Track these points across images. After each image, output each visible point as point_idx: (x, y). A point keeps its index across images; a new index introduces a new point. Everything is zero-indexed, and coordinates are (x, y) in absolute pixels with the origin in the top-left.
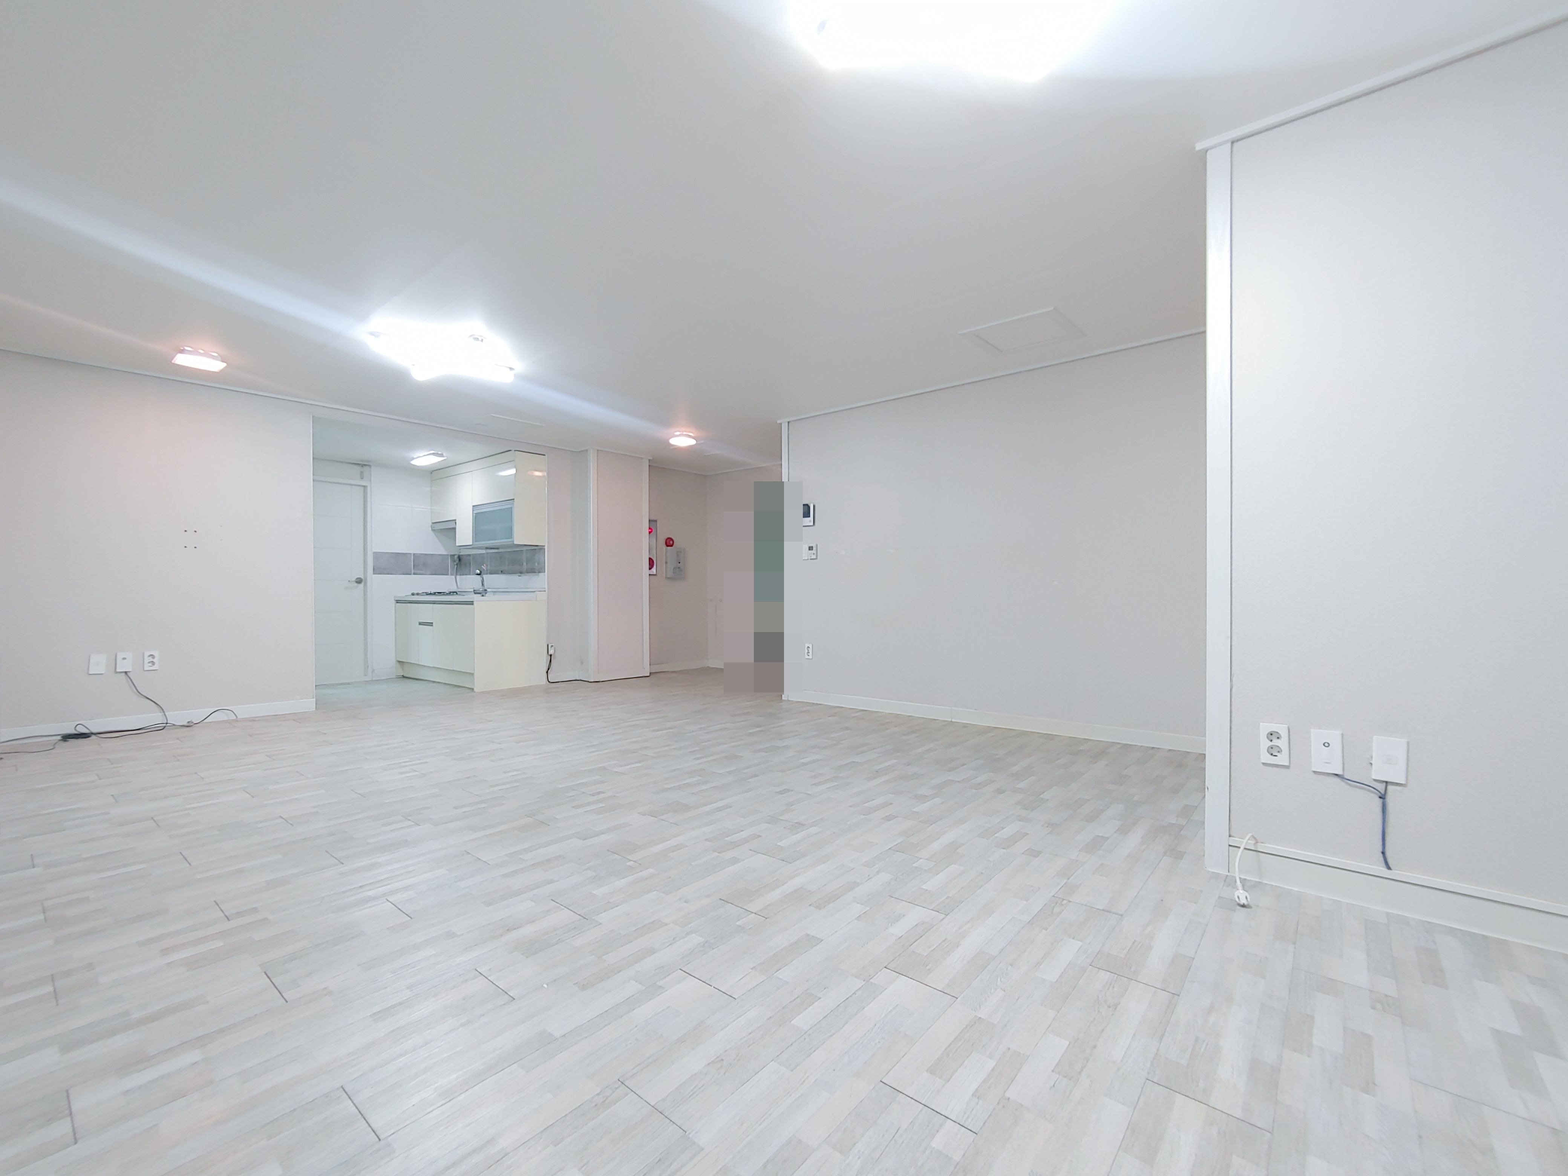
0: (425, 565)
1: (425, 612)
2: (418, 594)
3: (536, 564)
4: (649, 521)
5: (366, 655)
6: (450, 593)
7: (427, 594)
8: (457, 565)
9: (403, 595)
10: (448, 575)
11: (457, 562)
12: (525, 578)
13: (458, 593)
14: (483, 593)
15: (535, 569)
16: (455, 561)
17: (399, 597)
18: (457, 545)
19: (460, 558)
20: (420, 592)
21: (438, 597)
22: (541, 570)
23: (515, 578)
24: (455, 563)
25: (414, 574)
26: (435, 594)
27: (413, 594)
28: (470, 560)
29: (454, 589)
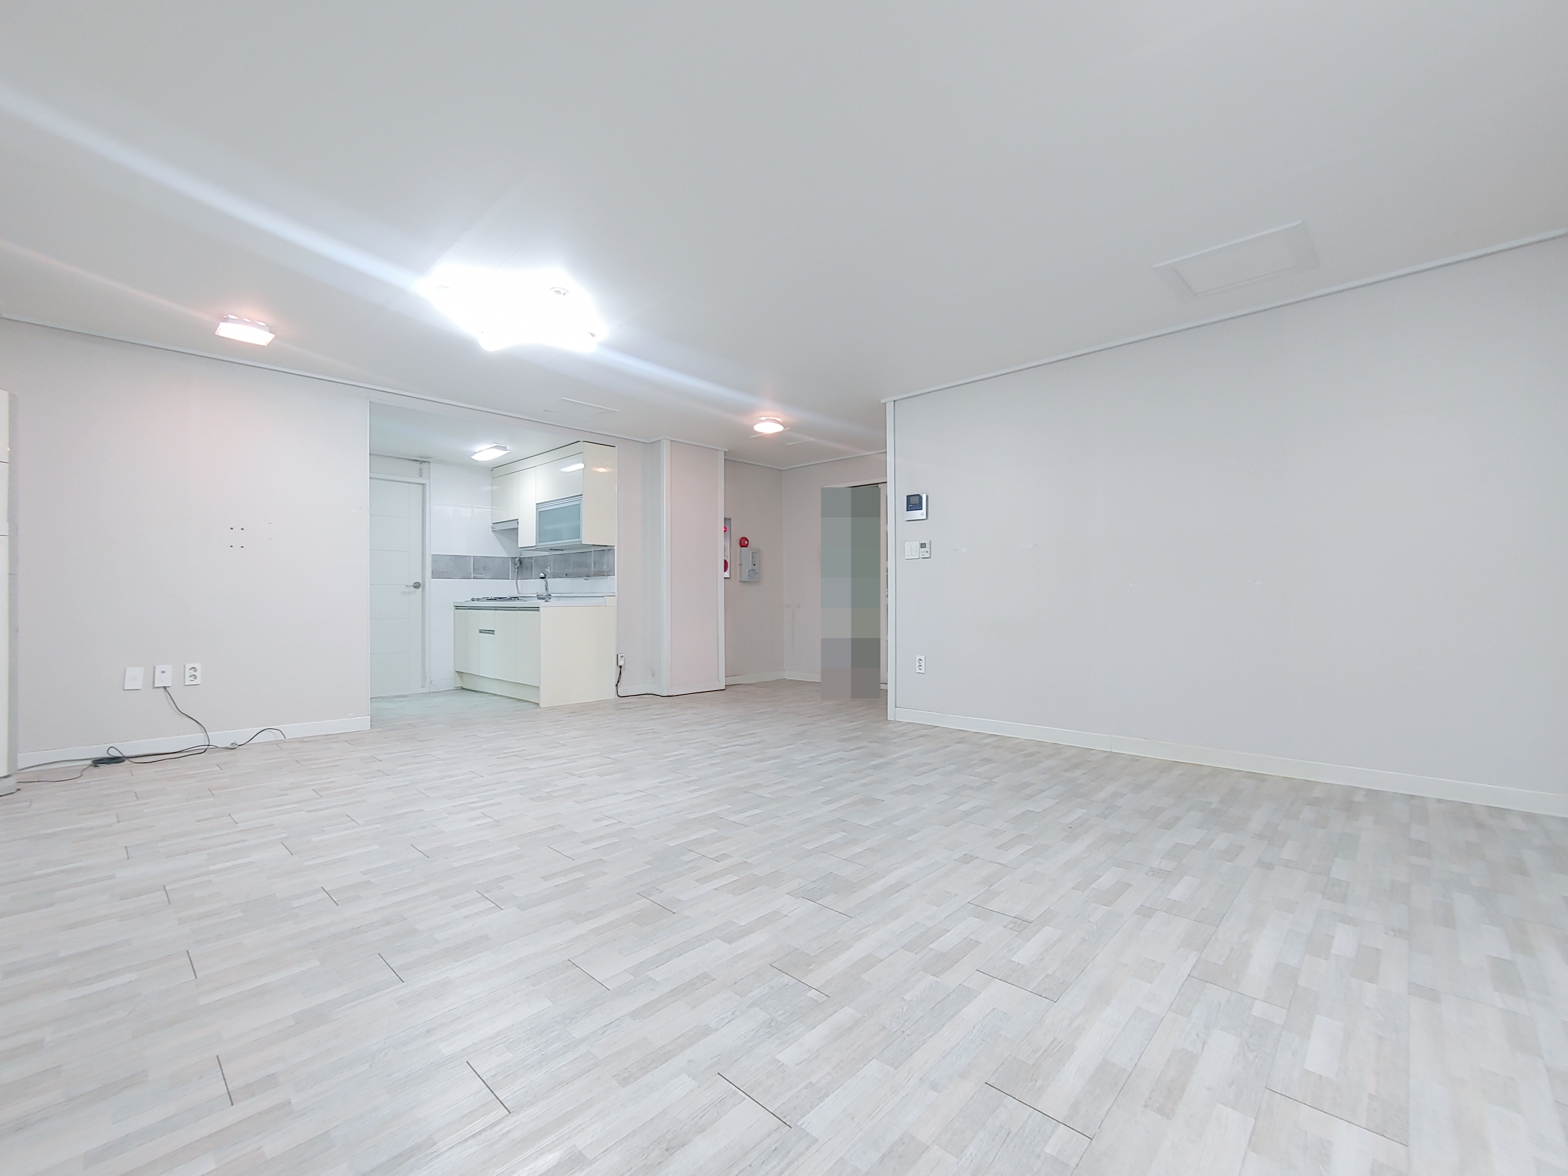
0: (485, 568)
1: (487, 619)
2: (478, 600)
3: (605, 566)
4: (725, 519)
5: (423, 665)
6: (511, 599)
7: (489, 599)
8: (518, 568)
9: (463, 601)
10: (509, 579)
11: (518, 565)
12: (592, 581)
13: (520, 598)
14: (546, 598)
15: (603, 573)
16: (516, 565)
17: (460, 602)
18: (519, 546)
19: (521, 561)
20: (481, 597)
21: (500, 603)
22: (610, 573)
23: (581, 581)
24: (516, 567)
25: (474, 578)
26: (495, 599)
27: (473, 600)
28: (532, 563)
29: (516, 594)
